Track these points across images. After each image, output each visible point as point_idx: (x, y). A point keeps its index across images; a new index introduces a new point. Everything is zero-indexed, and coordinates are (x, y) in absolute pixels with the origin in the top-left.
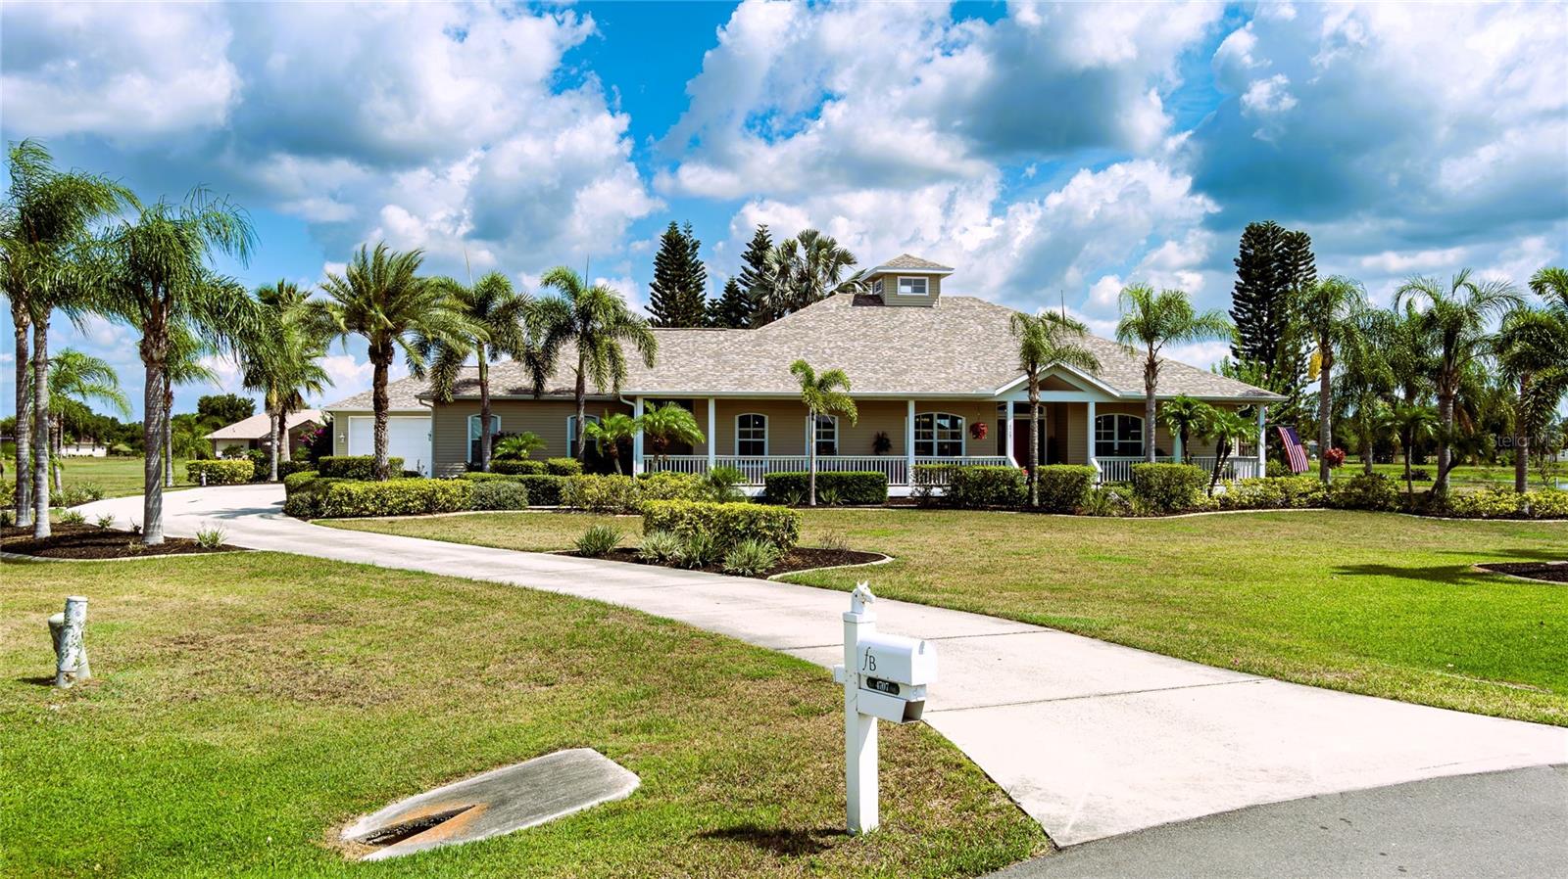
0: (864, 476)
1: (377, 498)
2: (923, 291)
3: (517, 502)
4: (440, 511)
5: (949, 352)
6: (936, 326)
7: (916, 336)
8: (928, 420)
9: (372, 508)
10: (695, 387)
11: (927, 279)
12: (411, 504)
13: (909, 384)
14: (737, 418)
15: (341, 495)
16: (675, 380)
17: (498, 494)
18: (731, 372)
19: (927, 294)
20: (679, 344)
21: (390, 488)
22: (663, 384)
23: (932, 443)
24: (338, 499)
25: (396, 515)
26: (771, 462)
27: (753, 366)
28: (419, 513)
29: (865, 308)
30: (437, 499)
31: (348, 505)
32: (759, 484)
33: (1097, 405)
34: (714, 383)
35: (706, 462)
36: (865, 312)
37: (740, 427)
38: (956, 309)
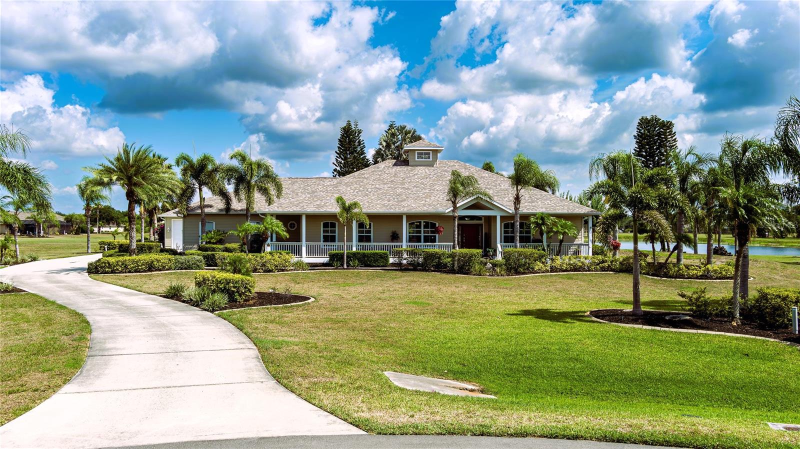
0: (376, 253)
1: (122, 264)
2: (429, 158)
3: (198, 266)
4: (156, 270)
5: (432, 190)
6: (431, 176)
7: (418, 182)
8: (418, 224)
9: (120, 269)
10: (295, 209)
11: (431, 152)
12: (140, 267)
13: (404, 207)
14: (322, 223)
15: (105, 263)
16: (286, 205)
17: (188, 262)
18: (316, 201)
19: (431, 160)
20: (311, 185)
21: (129, 260)
22: (280, 208)
23: (421, 236)
24: (103, 265)
25: (133, 272)
26: (338, 246)
27: (328, 198)
28: (145, 271)
29: (399, 167)
30: (154, 265)
31: (108, 267)
32: (326, 256)
33: (501, 217)
34: (305, 207)
35: (301, 246)
36: (398, 169)
37: (324, 228)
38: (445, 167)
